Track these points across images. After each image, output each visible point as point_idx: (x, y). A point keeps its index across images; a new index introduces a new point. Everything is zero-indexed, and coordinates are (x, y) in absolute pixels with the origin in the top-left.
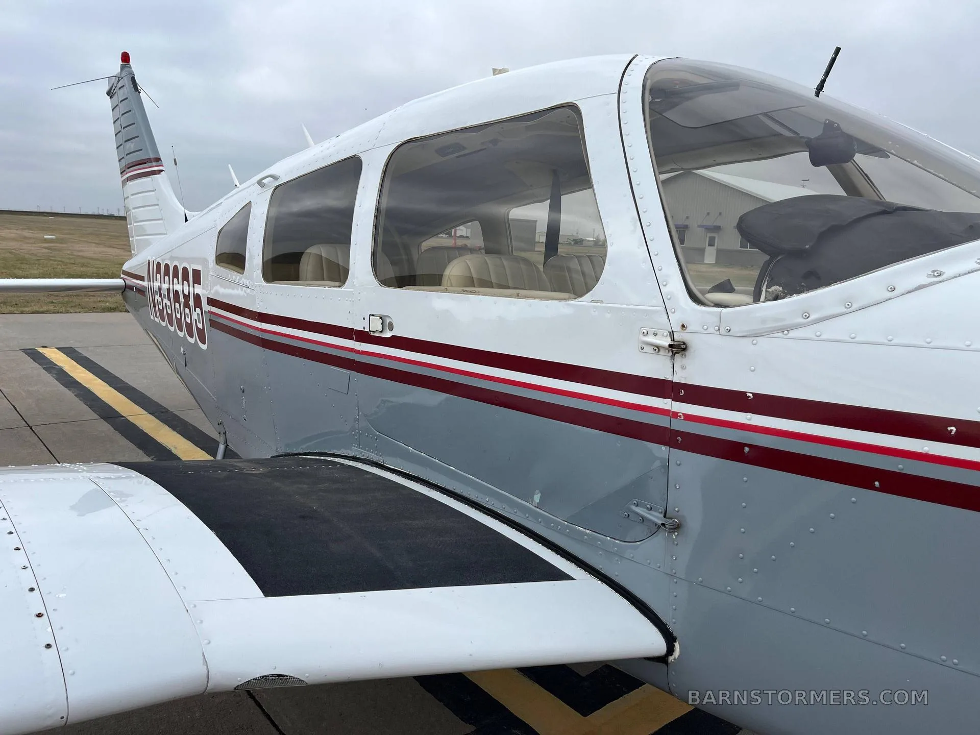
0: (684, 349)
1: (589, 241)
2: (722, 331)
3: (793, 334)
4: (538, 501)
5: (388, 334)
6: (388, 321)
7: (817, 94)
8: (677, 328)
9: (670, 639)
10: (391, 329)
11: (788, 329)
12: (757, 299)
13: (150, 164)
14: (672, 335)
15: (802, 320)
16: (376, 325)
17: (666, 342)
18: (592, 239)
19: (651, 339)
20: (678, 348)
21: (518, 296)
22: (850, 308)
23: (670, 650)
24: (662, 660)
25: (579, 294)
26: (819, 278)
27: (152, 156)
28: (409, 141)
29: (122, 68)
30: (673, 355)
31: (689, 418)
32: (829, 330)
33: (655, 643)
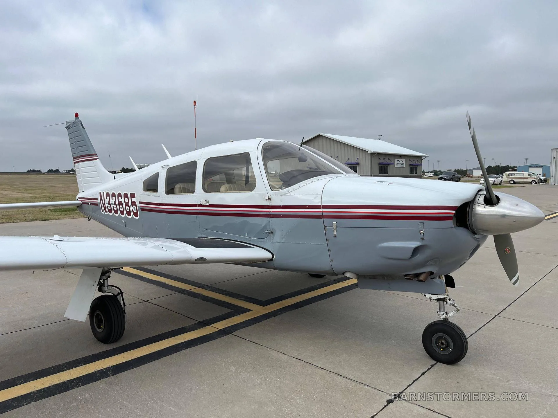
0: (271, 199)
1: (272, 173)
2: (276, 195)
3: (287, 195)
4: (246, 235)
5: (207, 204)
6: (207, 201)
7: (299, 151)
8: (269, 195)
9: (273, 255)
10: (208, 202)
11: (286, 194)
12: (281, 190)
13: (93, 156)
14: (268, 197)
15: (287, 192)
16: (204, 202)
17: (267, 198)
18: (273, 173)
19: (265, 198)
20: (270, 199)
21: (239, 192)
22: (294, 190)
23: (273, 257)
24: (271, 260)
25: (252, 191)
26: (290, 185)
27: (94, 153)
28: (210, 158)
29: (76, 119)
30: (269, 200)
31: (272, 212)
32: (291, 193)
33: (270, 256)
